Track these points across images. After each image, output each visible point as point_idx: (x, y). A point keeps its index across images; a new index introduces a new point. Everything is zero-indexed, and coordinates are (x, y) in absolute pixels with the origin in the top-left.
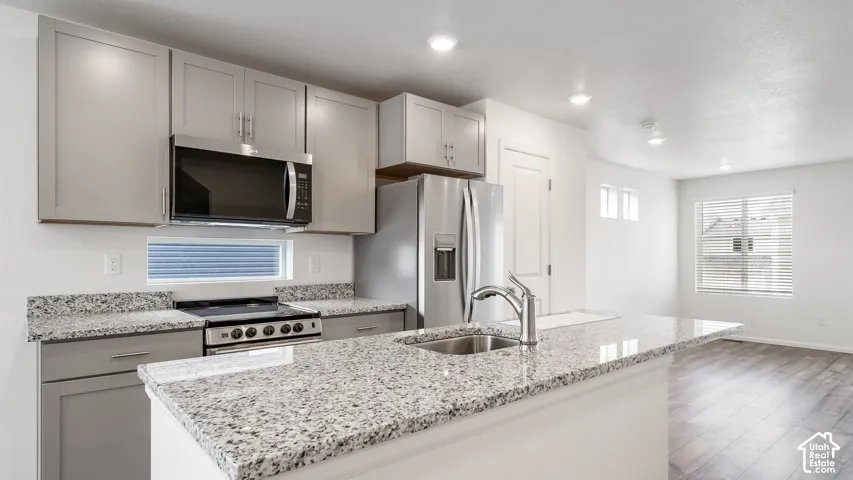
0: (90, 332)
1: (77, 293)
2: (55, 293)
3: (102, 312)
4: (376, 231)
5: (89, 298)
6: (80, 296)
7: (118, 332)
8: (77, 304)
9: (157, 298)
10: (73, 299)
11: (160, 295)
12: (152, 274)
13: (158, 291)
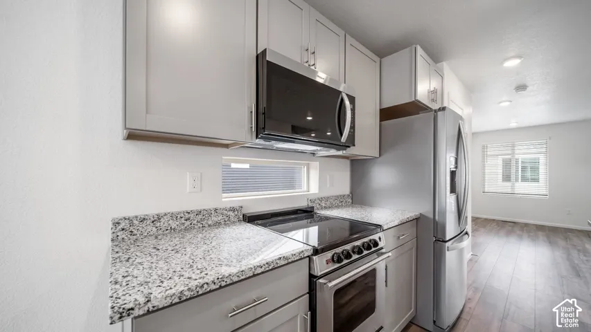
0: (202, 286)
1: (162, 211)
2: (141, 212)
3: (186, 229)
4: (380, 155)
5: (174, 216)
6: (165, 215)
7: (236, 279)
8: (163, 223)
9: (231, 213)
10: (159, 218)
11: (233, 210)
12: (226, 190)
13: (232, 206)
